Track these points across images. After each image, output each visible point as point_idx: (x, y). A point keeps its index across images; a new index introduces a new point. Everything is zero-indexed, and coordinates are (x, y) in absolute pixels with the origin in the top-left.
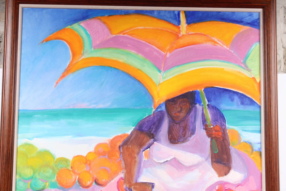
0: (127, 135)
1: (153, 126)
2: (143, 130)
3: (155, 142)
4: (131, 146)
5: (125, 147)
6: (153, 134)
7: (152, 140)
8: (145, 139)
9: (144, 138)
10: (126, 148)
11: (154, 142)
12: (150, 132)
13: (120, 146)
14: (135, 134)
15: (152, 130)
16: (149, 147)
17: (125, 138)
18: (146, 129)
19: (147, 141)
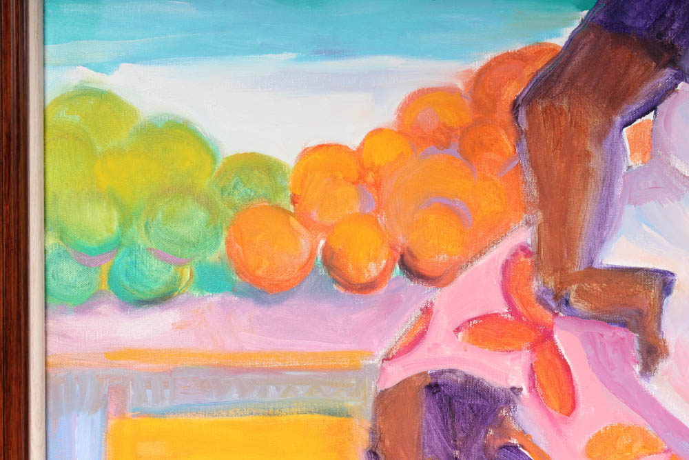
0: (553, 48)
1: (672, 8)
2: (625, 27)
3: (681, 85)
4: (570, 103)
5: (541, 105)
6: (671, 48)
7: (668, 73)
8: (636, 70)
9: (628, 67)
10: (545, 110)
11: (676, 85)
12: (660, 35)
13: (515, 103)
14: (587, 47)
15: (666, 29)
16: (652, 107)
17: (540, 67)
18: (641, 23)
19: (644, 80)
